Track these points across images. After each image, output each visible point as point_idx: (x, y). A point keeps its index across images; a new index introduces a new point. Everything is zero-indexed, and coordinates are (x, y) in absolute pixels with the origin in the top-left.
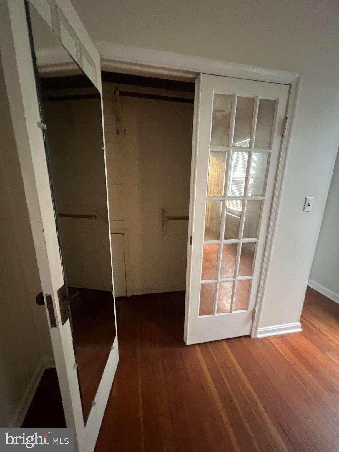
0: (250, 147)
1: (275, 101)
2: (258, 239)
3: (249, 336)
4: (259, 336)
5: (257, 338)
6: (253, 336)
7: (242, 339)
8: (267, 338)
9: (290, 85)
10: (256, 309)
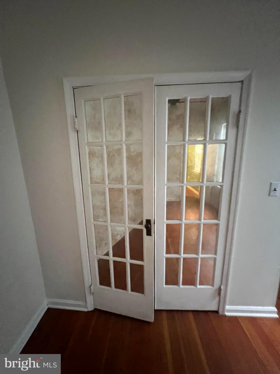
0: (205, 140)
1: (228, 98)
2: (219, 221)
3: (217, 312)
4: (227, 314)
5: (225, 315)
6: (221, 313)
7: (209, 313)
8: (236, 318)
9: (242, 82)
10: (222, 287)
